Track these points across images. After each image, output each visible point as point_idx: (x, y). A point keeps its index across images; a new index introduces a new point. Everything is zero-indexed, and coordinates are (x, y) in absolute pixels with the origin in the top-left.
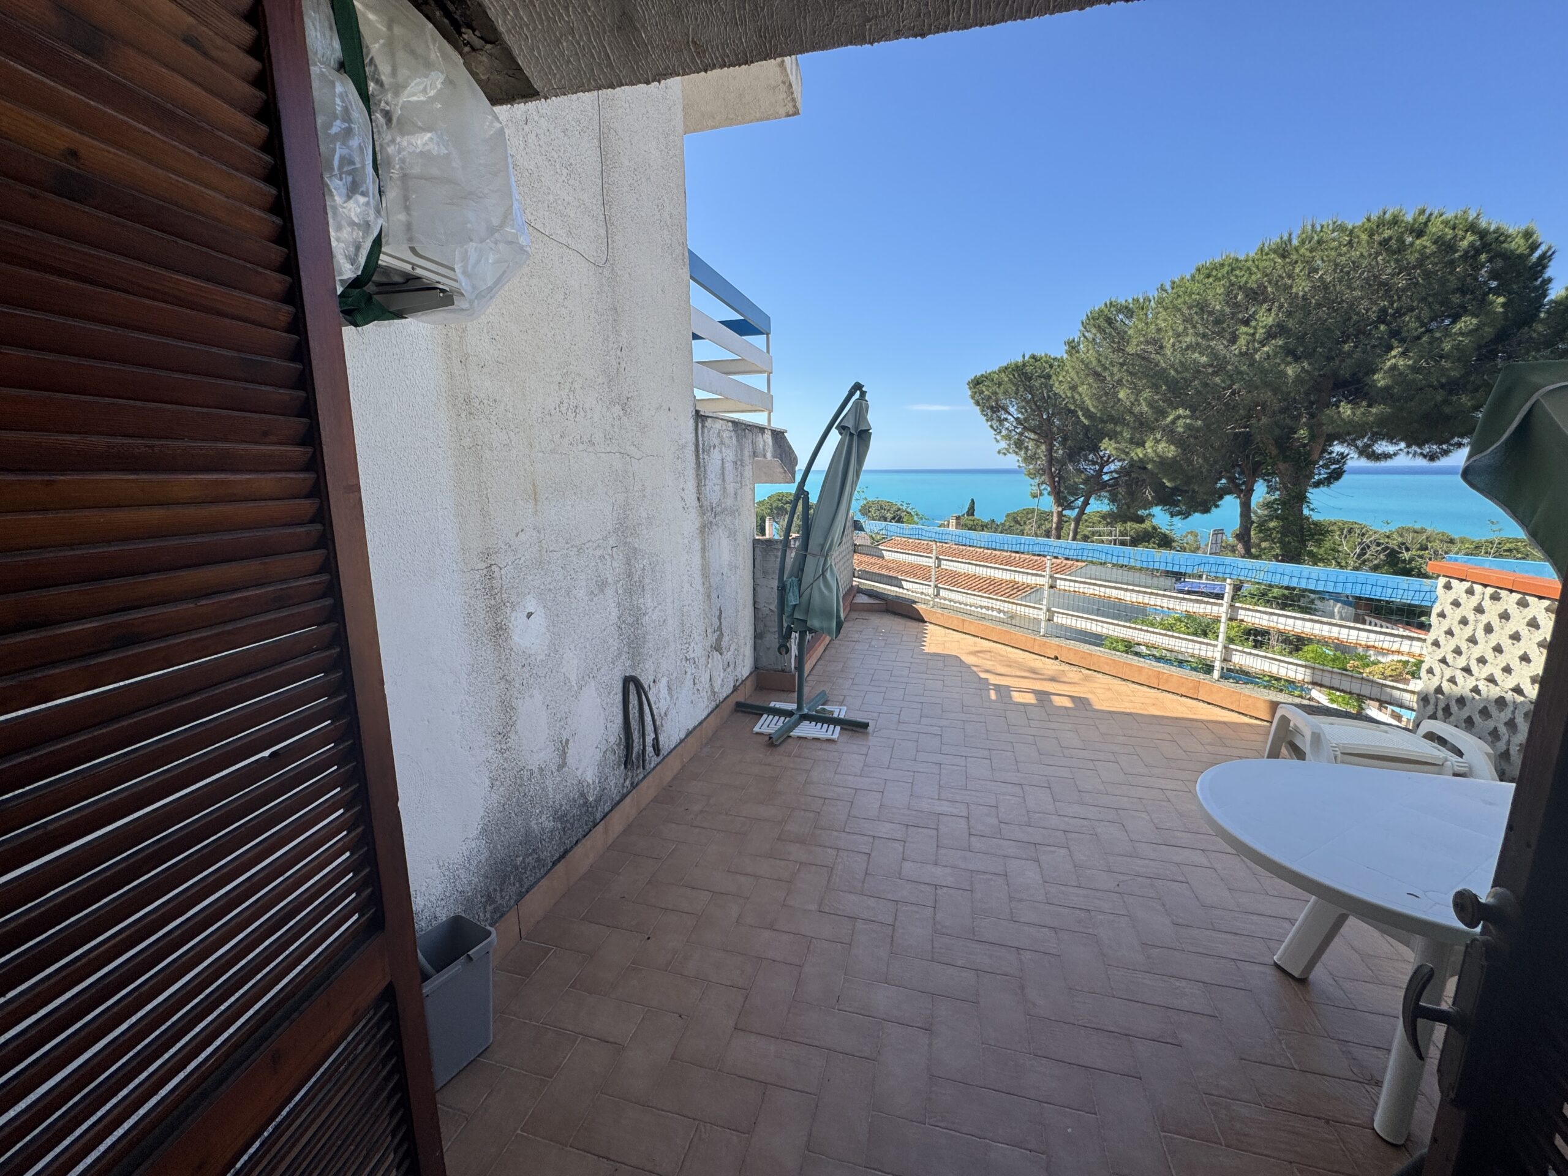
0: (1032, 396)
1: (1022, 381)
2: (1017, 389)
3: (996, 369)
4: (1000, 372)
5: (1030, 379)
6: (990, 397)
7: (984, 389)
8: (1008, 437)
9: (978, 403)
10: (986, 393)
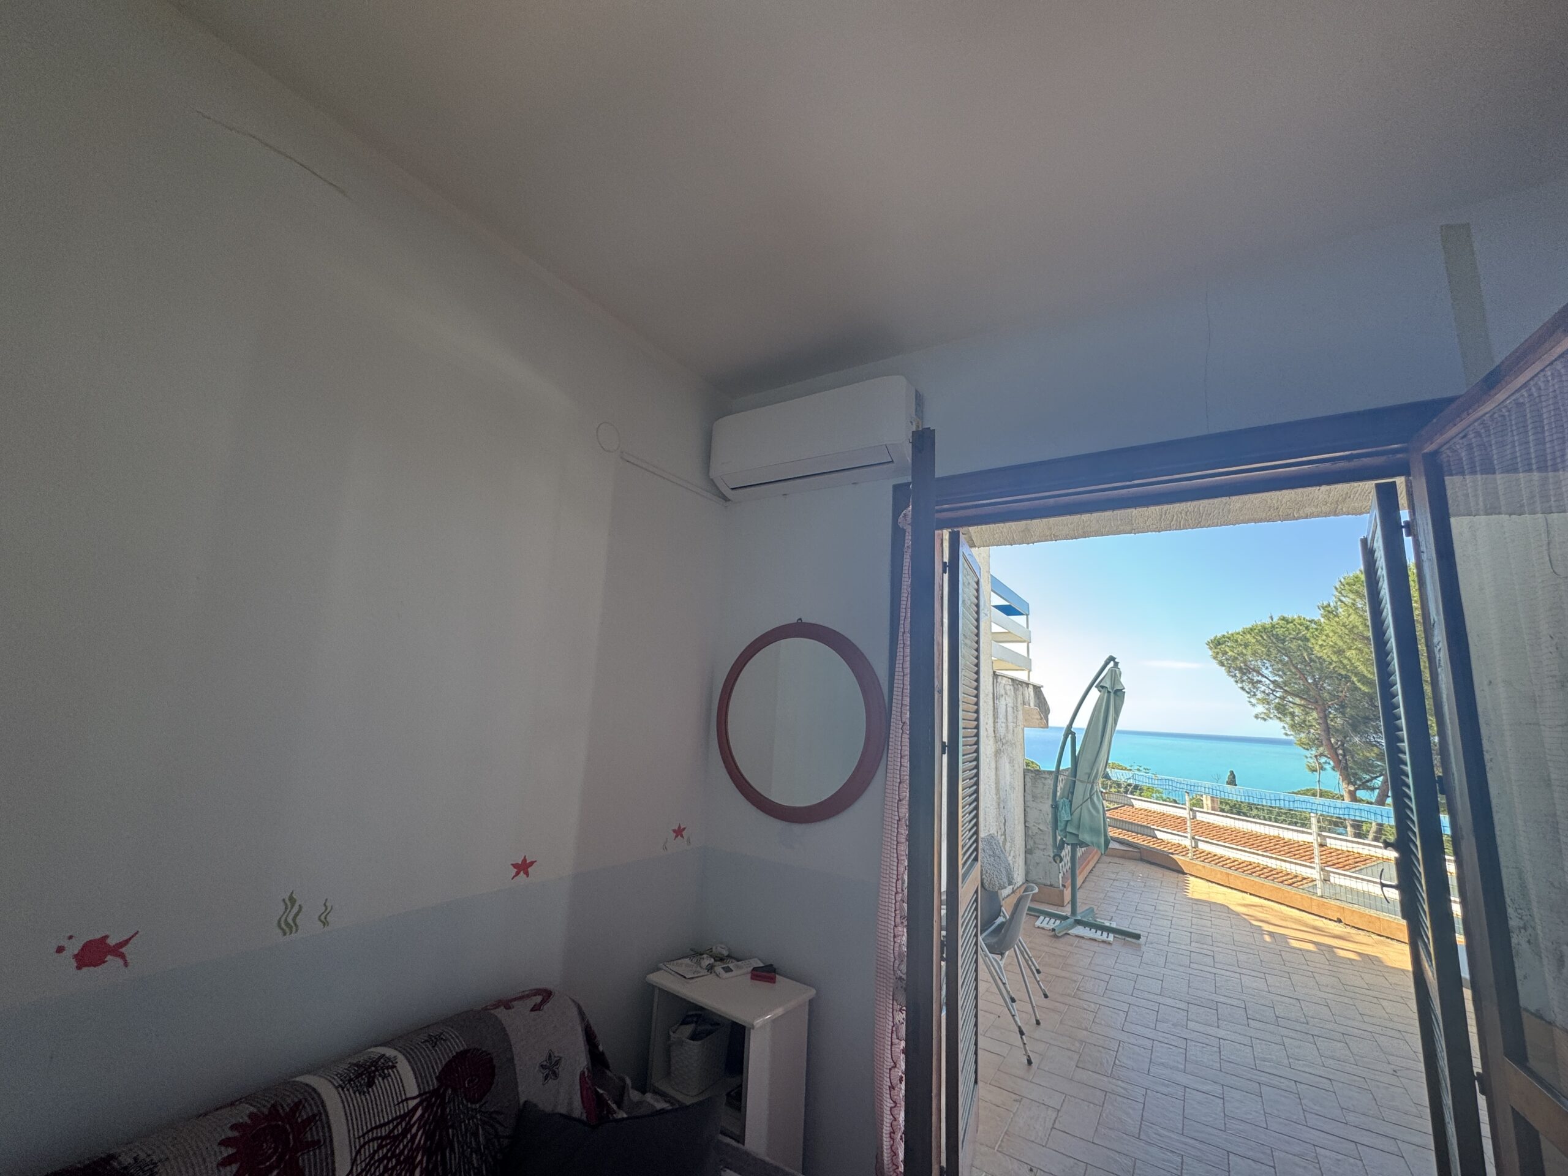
0: (1289, 658)
1: (1273, 642)
2: (1269, 651)
3: (1240, 630)
4: (1244, 633)
5: (1283, 641)
6: (1235, 659)
7: (1227, 649)
8: (1265, 701)
9: (1222, 664)
10: (1230, 653)
